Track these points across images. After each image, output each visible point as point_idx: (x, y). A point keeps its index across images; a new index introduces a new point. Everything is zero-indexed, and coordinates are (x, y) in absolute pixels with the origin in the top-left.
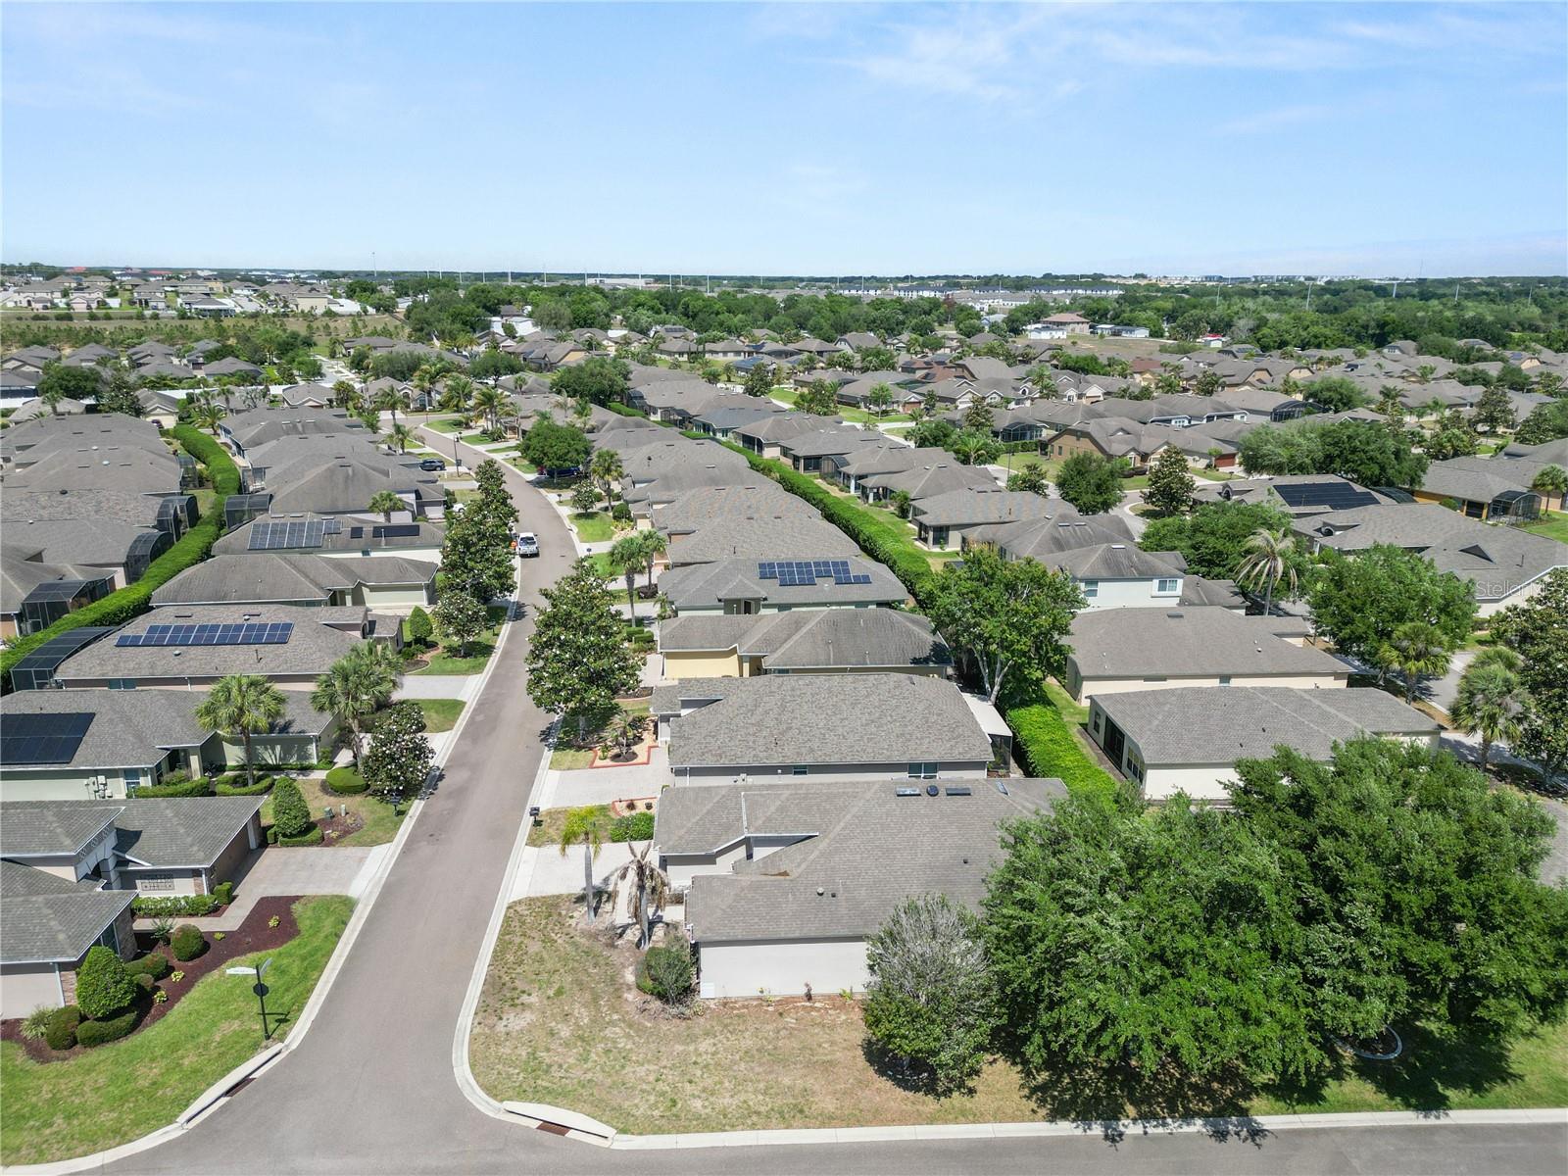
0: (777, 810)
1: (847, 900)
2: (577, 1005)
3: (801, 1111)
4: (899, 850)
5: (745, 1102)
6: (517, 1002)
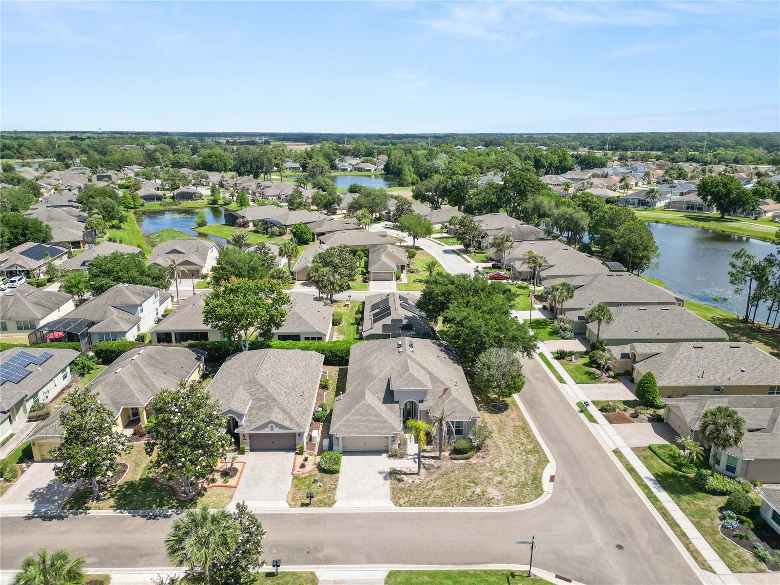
6: (481, 494)
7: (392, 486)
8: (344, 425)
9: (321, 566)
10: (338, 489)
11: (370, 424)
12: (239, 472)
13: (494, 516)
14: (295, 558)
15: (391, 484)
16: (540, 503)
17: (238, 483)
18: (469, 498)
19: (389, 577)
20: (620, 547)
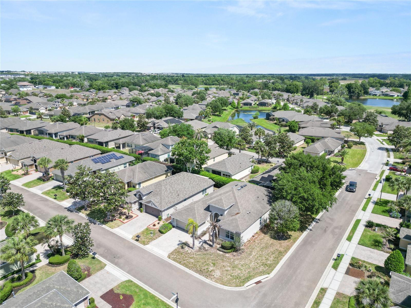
1: (252, 212)
2: (222, 263)
6: (210, 271)
7: (177, 249)
9: (112, 264)
10: (156, 240)
12: (132, 218)
14: (108, 257)
17: (126, 223)
18: (202, 269)
19: (126, 281)
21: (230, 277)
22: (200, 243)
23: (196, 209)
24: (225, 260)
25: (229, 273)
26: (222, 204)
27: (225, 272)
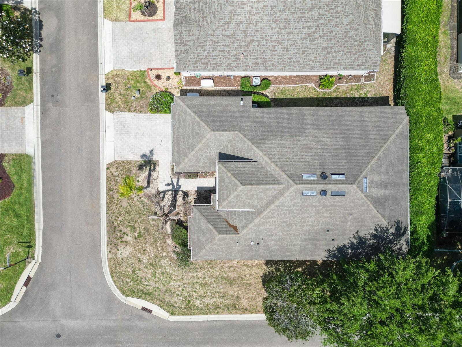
0: (235, 197)
1: (264, 246)
2: (148, 245)
3: (235, 307)
4: (295, 224)
5: (215, 302)
6: (124, 240)
7: (133, 162)
8: (182, 111)
9: (39, 107)
10: (129, 113)
11: (183, 138)
12: (151, 18)
13: (96, 246)
14: (47, 87)
15: (136, 161)
16: (113, 289)
17: (134, 21)
18: (118, 228)
19: (28, 156)
20: (58, 336)
21: (130, 271)
22: (168, 185)
23: (203, 142)
24: (157, 246)
25: (137, 264)
26: (225, 197)
27: (134, 260)
